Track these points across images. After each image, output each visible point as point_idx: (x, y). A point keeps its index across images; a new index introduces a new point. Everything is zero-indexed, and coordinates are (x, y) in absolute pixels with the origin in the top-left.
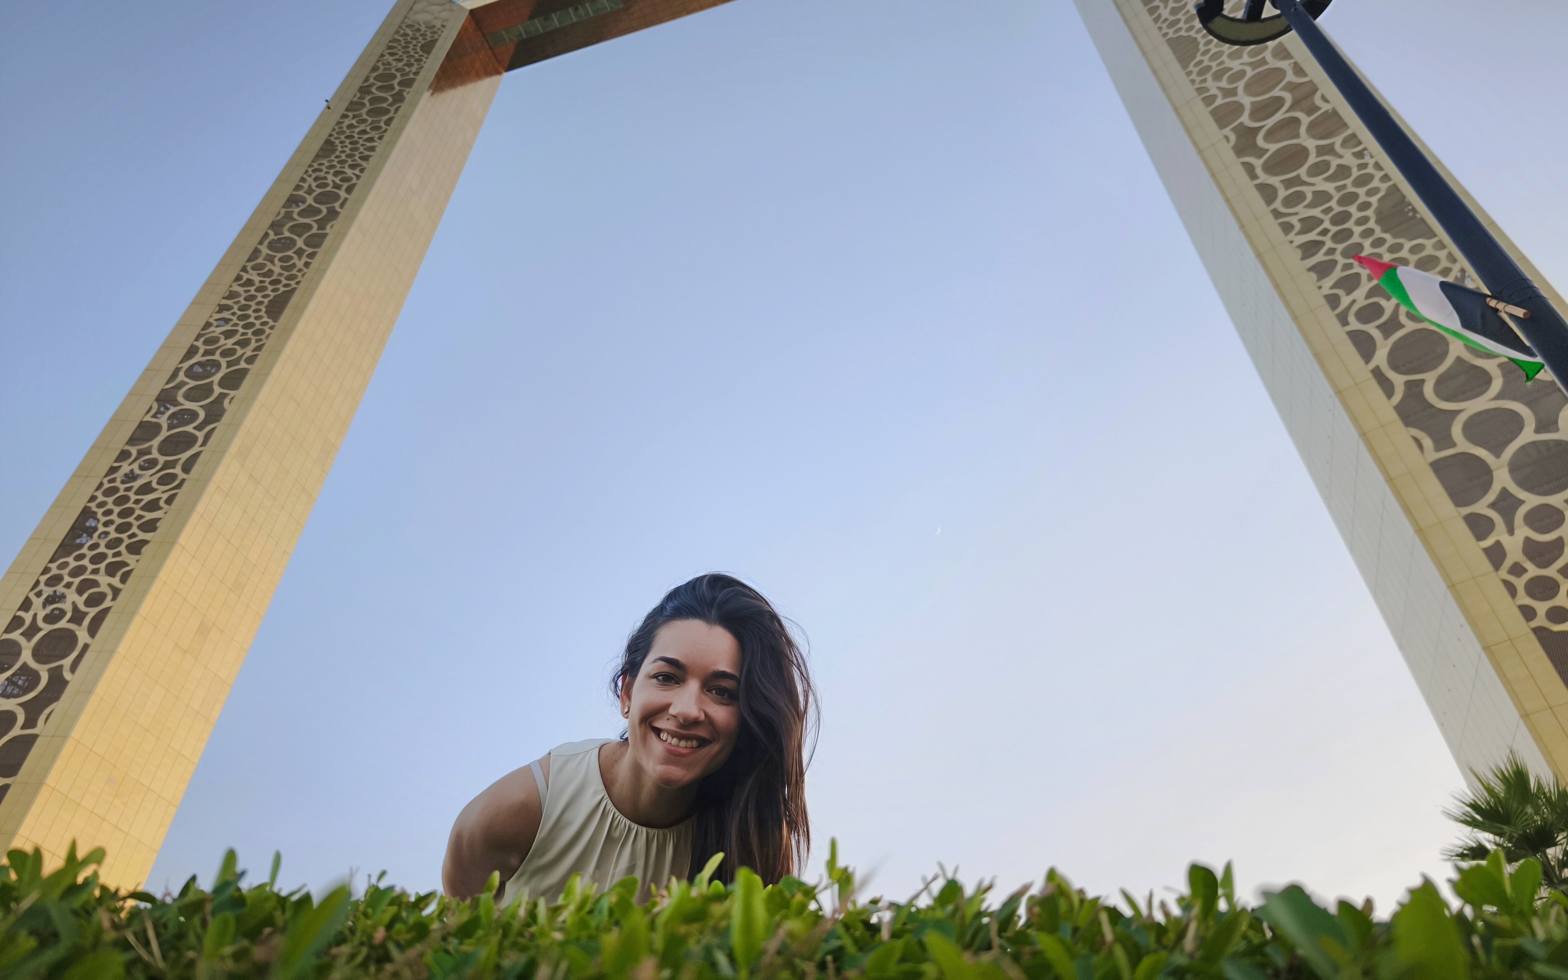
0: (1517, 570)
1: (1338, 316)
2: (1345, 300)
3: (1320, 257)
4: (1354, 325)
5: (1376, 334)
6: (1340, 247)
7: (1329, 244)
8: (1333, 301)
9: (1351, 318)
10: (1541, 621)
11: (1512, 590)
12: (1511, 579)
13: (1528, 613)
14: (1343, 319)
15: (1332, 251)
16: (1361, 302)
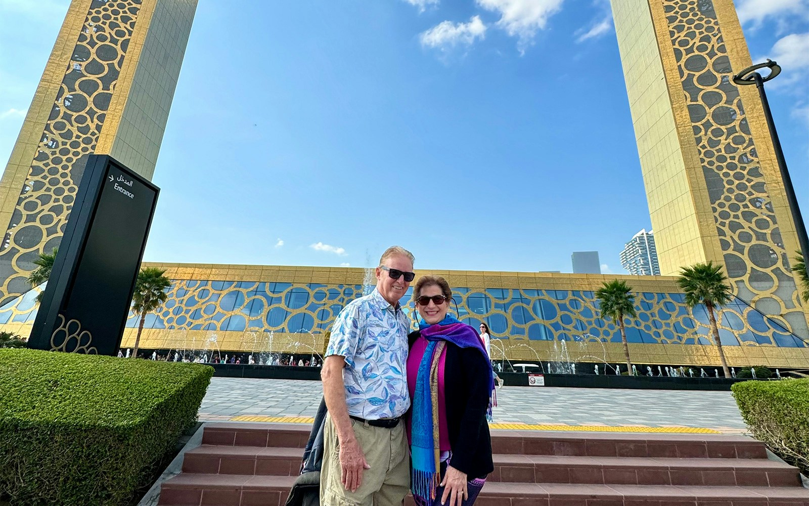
0: (704, 147)
1: (672, 40)
2: (676, 35)
3: (672, 14)
4: (677, 46)
5: (684, 53)
6: (681, 12)
7: (677, 9)
8: (672, 34)
9: (677, 44)
10: (705, 164)
11: (700, 153)
12: (701, 149)
13: (703, 161)
14: (673, 42)
15: (677, 13)
16: (682, 38)
